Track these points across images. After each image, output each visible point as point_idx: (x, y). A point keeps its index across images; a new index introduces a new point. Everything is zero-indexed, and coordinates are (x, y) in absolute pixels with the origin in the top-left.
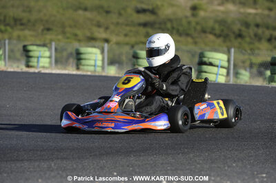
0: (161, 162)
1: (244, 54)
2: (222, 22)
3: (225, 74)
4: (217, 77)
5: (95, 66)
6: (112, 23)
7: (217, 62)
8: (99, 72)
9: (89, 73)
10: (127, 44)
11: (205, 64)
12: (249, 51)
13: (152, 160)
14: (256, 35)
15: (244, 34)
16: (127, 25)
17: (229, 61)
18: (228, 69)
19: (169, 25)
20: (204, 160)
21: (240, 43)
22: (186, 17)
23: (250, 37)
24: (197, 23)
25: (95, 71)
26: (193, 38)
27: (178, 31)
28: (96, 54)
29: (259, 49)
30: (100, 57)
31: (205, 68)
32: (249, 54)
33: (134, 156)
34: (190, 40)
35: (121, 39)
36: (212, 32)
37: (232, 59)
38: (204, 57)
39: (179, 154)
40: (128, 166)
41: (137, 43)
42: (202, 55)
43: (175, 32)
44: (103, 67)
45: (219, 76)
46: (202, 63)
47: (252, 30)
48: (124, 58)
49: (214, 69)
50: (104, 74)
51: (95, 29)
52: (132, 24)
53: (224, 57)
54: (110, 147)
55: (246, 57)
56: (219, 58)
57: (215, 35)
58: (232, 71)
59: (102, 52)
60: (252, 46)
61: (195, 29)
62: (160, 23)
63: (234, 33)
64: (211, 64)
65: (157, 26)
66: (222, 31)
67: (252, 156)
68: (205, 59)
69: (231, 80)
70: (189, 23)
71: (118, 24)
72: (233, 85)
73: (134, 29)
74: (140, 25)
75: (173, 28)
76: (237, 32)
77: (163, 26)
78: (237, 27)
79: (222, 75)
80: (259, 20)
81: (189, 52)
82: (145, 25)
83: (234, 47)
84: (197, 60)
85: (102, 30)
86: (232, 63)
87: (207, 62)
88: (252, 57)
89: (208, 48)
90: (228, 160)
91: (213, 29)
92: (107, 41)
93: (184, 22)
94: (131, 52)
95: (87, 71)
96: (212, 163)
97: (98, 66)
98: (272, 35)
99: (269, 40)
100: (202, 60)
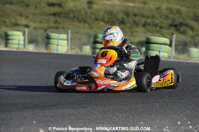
0: (68, 114)
2: (110, 13)
5: (18, 44)
6: (31, 14)
8: (22, 49)
9: (15, 50)
10: (41, 28)
11: (98, 42)
12: (130, 34)
13: (61, 112)
14: (134, 22)
15: (125, 21)
16: (41, 15)
19: (71, 15)
20: (99, 112)
21: (123, 28)
22: (84, 9)
23: (130, 23)
24: (92, 13)
25: (19, 48)
26: (89, 24)
27: (78, 19)
28: (19, 36)
29: (136, 32)
30: (22, 38)
31: (98, 45)
32: (130, 36)
33: (48, 109)
34: (86, 25)
35: (37, 24)
38: (98, 38)
39: (80, 108)
40: (44, 117)
41: (49, 28)
42: (96, 37)
43: (76, 19)
44: (24, 46)
46: (96, 42)
47: (131, 19)
48: (39, 38)
50: (25, 50)
51: (18, 18)
52: (45, 14)
54: (31, 103)
55: (128, 37)
57: (104, 21)
59: (24, 34)
60: (131, 30)
61: (90, 17)
62: (65, 14)
63: (118, 20)
65: (63, 15)
66: (110, 19)
70: (86, 13)
71: (35, 14)
73: (46, 18)
74: (51, 14)
75: (75, 17)
76: (121, 19)
77: (67, 16)
78: (120, 16)
80: (136, 11)
81: (86, 34)
82: (54, 14)
84: (92, 40)
85: (23, 18)
87: (100, 41)
88: (131, 38)
89: (100, 31)
90: (116, 112)
91: (103, 17)
92: (27, 26)
93: (83, 12)
94: (45, 34)
95: (13, 48)
96: (105, 114)
97: (21, 45)
98: (146, 22)
99: (144, 25)
100: (96, 40)
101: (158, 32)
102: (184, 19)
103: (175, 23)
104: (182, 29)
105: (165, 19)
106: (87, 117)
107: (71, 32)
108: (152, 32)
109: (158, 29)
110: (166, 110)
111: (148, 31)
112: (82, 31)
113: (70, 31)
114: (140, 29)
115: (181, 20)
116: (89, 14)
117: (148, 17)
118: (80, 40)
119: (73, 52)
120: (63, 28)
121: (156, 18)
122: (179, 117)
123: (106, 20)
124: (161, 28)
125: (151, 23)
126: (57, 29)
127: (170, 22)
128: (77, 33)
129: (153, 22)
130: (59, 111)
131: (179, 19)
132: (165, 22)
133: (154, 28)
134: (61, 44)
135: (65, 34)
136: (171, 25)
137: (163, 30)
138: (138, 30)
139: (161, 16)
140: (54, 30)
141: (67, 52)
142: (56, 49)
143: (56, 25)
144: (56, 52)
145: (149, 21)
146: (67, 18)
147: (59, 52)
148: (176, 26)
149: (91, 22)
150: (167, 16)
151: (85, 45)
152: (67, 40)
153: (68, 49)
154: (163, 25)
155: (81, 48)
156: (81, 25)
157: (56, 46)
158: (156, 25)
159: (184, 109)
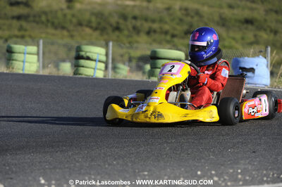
0: (39, 160)
1: (122, 48)
2: (99, 15)
3: (103, 68)
4: (95, 72)
7: (95, 57)
11: (82, 58)
12: (128, 45)
13: (29, 158)
14: (134, 28)
15: (122, 26)
17: (107, 55)
18: (106, 63)
19: (44, 18)
20: (83, 157)
21: (118, 37)
22: (62, 10)
23: (128, 30)
24: (73, 16)
26: (68, 31)
27: (53, 24)
29: (137, 42)
31: (82, 62)
32: (128, 48)
33: (10, 154)
34: (65, 33)
36: (89, 25)
37: (110, 52)
39: (57, 152)
40: (4, 165)
41: (10, 37)
42: (79, 49)
43: (49, 25)
45: (98, 71)
46: (79, 57)
47: (130, 23)
49: (92, 64)
52: (5, 17)
53: (101, 51)
55: (125, 50)
56: (97, 51)
57: (91, 27)
58: (110, 66)
60: (130, 39)
61: (71, 22)
62: (34, 16)
63: (111, 25)
64: (88, 58)
65: (31, 19)
66: (99, 24)
67: (133, 153)
68: (82, 53)
69: (110, 75)
70: (65, 15)
72: (112, 80)
73: (7, 22)
74: (13, 18)
75: (48, 21)
76: (115, 25)
77: (37, 19)
78: (114, 20)
79: (100, 70)
80: (137, 12)
81: (65, 45)
82: (19, 18)
83: (113, 41)
84: (73, 54)
86: (110, 57)
87: (85, 56)
88: (131, 51)
89: (85, 42)
90: (108, 158)
91: (90, 22)
93: (60, 14)
94: (5, 46)
96: (92, 160)
98: (150, 28)
99: (148, 33)
100: (79, 54)
101: (168, 42)
102: (206, 24)
103: (192, 30)
105: (178, 24)
106: (67, 166)
107: (43, 43)
108: (160, 43)
109: (168, 38)
110: (180, 154)
111: (154, 40)
112: (60, 41)
113: (41, 42)
114: (143, 38)
116: (69, 17)
117: (153, 21)
118: (56, 54)
119: (46, 72)
120: (30, 37)
121: (166, 23)
122: (200, 164)
124: (173, 36)
125: (159, 30)
126: (22, 38)
127: (185, 27)
128: (53, 44)
129: (161, 28)
130: (26, 157)
131: (197, 24)
132: (179, 28)
133: (163, 37)
134: (28, 61)
135: (34, 45)
136: (187, 33)
137: (176, 40)
138: (139, 39)
139: (173, 20)
140: (19, 40)
141: (37, 71)
142: (21, 68)
143: (22, 33)
144: (21, 72)
145: (156, 26)
146: (37, 23)
147: (26, 72)
149: (71, 28)
150: (181, 20)
151: (64, 61)
152: (38, 54)
153: (39, 67)
154: (176, 32)
155: (57, 66)
156: (58, 32)
157: (22, 64)
158: (166, 33)
159: (206, 152)
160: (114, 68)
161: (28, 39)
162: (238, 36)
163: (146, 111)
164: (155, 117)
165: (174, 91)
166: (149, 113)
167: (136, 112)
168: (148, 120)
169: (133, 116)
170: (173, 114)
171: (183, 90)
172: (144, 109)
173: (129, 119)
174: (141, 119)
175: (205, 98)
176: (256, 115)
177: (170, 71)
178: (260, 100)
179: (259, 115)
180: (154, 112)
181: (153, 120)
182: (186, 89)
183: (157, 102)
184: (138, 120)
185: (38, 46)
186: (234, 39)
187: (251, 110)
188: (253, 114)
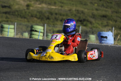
1: (50, 26)
2: (40, 12)
7: (39, 30)
11: (33, 31)
14: (55, 18)
15: (50, 17)
19: (16, 13)
21: (48, 22)
22: (24, 10)
23: (53, 19)
24: (29, 12)
26: (27, 19)
27: (20, 16)
29: (57, 24)
32: (53, 27)
34: (26, 20)
36: (36, 17)
37: (45, 28)
39: (23, 71)
41: (2, 21)
42: (32, 27)
45: (40, 37)
49: (37, 33)
53: (42, 28)
55: (51, 28)
56: (40, 28)
57: (37, 18)
58: (45, 34)
60: (53, 23)
61: (28, 15)
62: (13, 12)
63: (46, 17)
64: (36, 31)
65: (11, 13)
66: (40, 16)
67: (55, 72)
68: (33, 29)
69: (45, 38)
70: (26, 12)
72: (46, 40)
73: (1, 15)
74: (3, 13)
75: (18, 14)
76: (47, 17)
78: (47, 15)
79: (41, 36)
80: (57, 11)
81: (26, 25)
82: (6, 13)
84: (30, 29)
86: (45, 30)
87: (34, 30)
88: (54, 28)
89: (34, 24)
91: (36, 15)
93: (23, 12)
98: (62, 18)
99: (61, 21)
100: (32, 29)
102: (86, 17)
103: (80, 19)
104: (85, 23)
105: (74, 17)
107: (17, 24)
112: (23, 23)
113: (16, 24)
114: (59, 23)
115: (84, 18)
116: (27, 13)
117: (64, 15)
118: (22, 29)
119: (18, 37)
120: (11, 21)
121: (69, 16)
123: (38, 16)
127: (77, 18)
128: (20, 24)
131: (82, 17)
134: (10, 31)
135: (12, 25)
139: (72, 15)
140: (6, 22)
141: (14, 36)
142: (7, 35)
143: (7, 19)
145: (64, 17)
146: (14, 15)
147: (9, 36)
148: (81, 21)
151: (25, 32)
152: (14, 29)
155: (22, 34)
156: (23, 19)
159: (87, 73)
160: (47, 35)
161: (9, 22)
162: (100, 23)
163: (46, 56)
164: (50, 58)
165: (57, 47)
166: (47, 57)
167: (41, 56)
168: (46, 60)
169: (39, 58)
170: (58, 57)
171: (61, 46)
172: (45, 55)
173: (38, 59)
174: (44, 59)
175: (71, 50)
176: (93, 58)
177: (56, 38)
178: (95, 51)
179: (94, 58)
180: (49, 56)
181: (49, 60)
182: (62, 46)
183: (51, 51)
184: (42, 60)
185: (14, 25)
186: (98, 24)
187: (91, 56)
188: (91, 58)
